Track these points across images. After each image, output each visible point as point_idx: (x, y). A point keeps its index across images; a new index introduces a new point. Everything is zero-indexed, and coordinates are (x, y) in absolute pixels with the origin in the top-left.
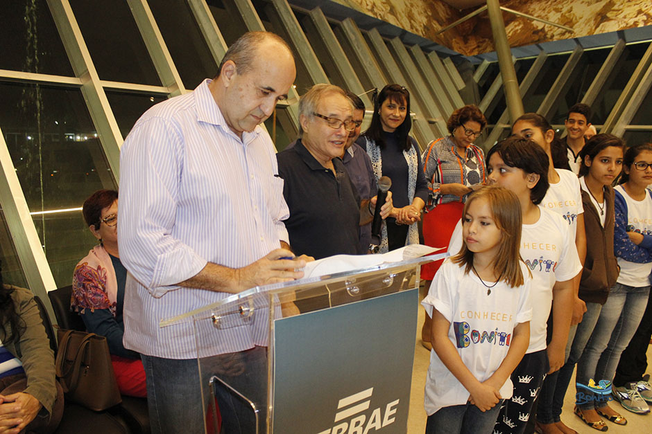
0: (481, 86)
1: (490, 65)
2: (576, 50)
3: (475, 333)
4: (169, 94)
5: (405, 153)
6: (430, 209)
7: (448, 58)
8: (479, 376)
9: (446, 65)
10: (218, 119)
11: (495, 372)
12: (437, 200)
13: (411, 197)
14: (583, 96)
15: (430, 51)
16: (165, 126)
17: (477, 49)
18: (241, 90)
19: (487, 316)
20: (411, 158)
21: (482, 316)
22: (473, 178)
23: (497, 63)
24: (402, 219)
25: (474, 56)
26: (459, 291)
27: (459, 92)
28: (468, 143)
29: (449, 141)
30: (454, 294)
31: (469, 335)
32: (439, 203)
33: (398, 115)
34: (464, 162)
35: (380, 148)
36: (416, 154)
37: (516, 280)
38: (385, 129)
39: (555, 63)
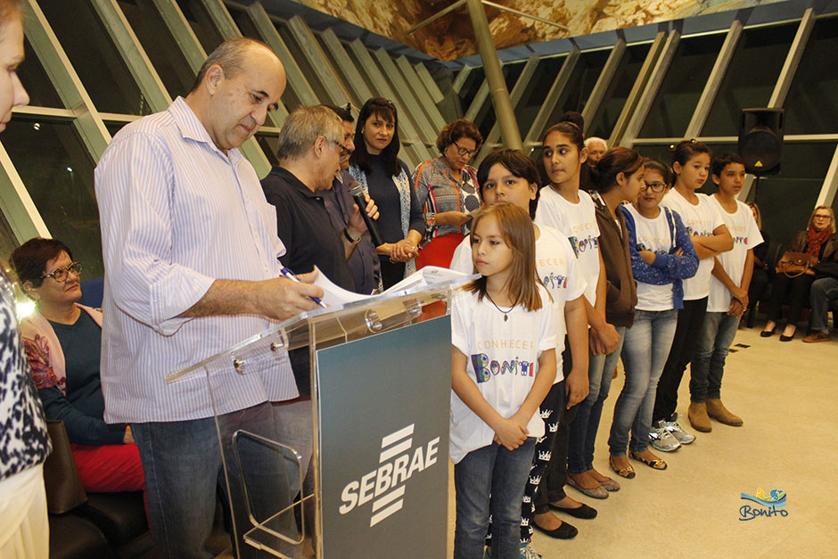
0: (463, 97)
1: (472, 72)
2: (572, 52)
3: (494, 364)
4: (75, 118)
5: (394, 178)
6: (424, 245)
7: (421, 64)
8: (503, 412)
9: (419, 73)
10: (203, 136)
11: (521, 406)
12: (432, 232)
13: (405, 230)
14: (583, 107)
15: (398, 56)
16: (149, 142)
17: (455, 52)
18: (231, 95)
19: (505, 343)
20: (401, 184)
21: (500, 345)
22: (471, 203)
23: (482, 68)
24: (398, 256)
25: (454, 61)
26: (473, 320)
27: (436, 105)
28: (463, 164)
29: (441, 163)
30: (468, 325)
31: (488, 367)
32: (434, 236)
33: (385, 133)
34: (460, 185)
35: (365, 173)
36: (407, 178)
37: (533, 303)
38: (370, 151)
39: (548, 68)
